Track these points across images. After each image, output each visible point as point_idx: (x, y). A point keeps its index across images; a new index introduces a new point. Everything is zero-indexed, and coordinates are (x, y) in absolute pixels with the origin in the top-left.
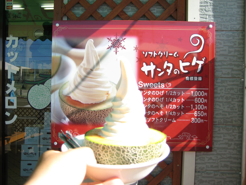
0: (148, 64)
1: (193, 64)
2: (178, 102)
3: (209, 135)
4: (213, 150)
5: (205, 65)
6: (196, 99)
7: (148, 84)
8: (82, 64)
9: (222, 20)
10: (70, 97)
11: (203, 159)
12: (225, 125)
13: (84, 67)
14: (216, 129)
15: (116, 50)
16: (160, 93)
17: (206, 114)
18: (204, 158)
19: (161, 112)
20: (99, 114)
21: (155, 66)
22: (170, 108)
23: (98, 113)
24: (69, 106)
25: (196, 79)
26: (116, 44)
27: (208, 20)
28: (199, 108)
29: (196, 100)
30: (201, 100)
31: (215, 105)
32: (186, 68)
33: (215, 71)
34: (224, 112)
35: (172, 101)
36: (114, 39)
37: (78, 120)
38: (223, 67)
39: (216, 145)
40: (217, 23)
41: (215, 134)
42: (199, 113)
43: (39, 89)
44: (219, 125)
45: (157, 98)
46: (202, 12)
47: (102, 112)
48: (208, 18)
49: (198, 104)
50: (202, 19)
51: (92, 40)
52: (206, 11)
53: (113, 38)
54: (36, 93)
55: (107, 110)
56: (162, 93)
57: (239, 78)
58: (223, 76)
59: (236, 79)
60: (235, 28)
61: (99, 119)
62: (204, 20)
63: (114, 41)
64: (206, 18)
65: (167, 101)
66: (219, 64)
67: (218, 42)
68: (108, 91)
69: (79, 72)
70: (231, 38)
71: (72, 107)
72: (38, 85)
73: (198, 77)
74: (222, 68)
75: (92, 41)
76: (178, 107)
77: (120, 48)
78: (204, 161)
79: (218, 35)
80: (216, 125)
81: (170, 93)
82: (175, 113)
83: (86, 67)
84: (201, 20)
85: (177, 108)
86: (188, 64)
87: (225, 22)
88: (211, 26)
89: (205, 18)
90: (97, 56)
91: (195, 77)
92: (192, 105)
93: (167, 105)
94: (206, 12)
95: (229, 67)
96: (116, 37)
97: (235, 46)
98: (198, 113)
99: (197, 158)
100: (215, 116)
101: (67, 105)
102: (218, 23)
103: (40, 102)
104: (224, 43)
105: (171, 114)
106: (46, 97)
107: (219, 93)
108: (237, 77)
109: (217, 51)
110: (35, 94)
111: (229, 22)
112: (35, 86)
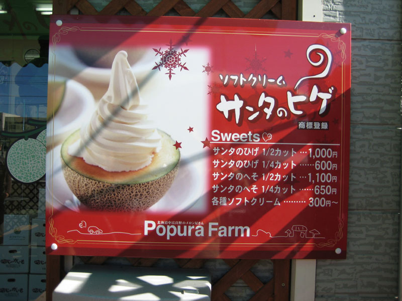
0: (229, 98)
1: (313, 98)
2: (285, 168)
3: (340, 230)
4: (347, 256)
5: (334, 100)
6: (318, 163)
7: (230, 134)
8: (105, 97)
9: (362, 21)
10: (82, 158)
11: (330, 273)
12: (370, 210)
13: (108, 102)
14: (353, 218)
15: (170, 72)
16: (251, 151)
17: (335, 190)
18: (332, 270)
19: (254, 188)
20: (137, 191)
21: (242, 102)
22: (271, 179)
23: (135, 189)
24: (80, 176)
25: (317, 126)
26: (169, 61)
27: (338, 20)
28: (323, 179)
29: (317, 166)
30: (326, 165)
31: (352, 174)
32: (299, 107)
33: (351, 111)
34: (366, 186)
35: (273, 166)
36: (166, 52)
37: (97, 203)
38: (365, 105)
39: (352, 247)
40: (355, 26)
41: (350, 226)
42: (323, 188)
43: (28, 147)
44: (358, 209)
45: (246, 161)
46: (328, 6)
47: (142, 186)
48: (338, 16)
49: (320, 171)
50: (328, 17)
51: (125, 53)
52: (335, 4)
53: (165, 50)
54: (22, 154)
55: (152, 184)
56: (254, 152)
57: (394, 124)
58: (365, 121)
59: (387, 126)
60: (385, 34)
61: (137, 200)
62: (332, 19)
63: (167, 55)
64: (335, 17)
65: (265, 166)
66: (359, 99)
67: (357, 61)
68: (155, 149)
69: (99, 112)
70: (380, 53)
71: (85, 178)
72: (26, 140)
73: (321, 123)
74: (362, 108)
75: (124, 55)
76: (285, 178)
77: (178, 68)
78: (331, 276)
79: (357, 47)
80: (354, 210)
81: (270, 152)
82: (279, 188)
83: (112, 102)
84: (326, 20)
85: (282, 179)
86: (302, 98)
87: (368, 24)
88: (344, 30)
89: (332, 17)
90: (134, 81)
91: (315, 123)
92: (310, 174)
93: (264, 174)
94: (334, 6)
95: (375, 104)
96: (171, 47)
97: (386, 68)
98: (321, 189)
99: (319, 271)
100: (351, 193)
101: (76, 174)
102: (357, 26)
103: (28, 171)
104: (367, 61)
105: (272, 191)
106: (40, 161)
107: (359, 153)
108: (390, 123)
109: (355, 77)
110: (20, 155)
111: (376, 24)
112: (20, 141)
